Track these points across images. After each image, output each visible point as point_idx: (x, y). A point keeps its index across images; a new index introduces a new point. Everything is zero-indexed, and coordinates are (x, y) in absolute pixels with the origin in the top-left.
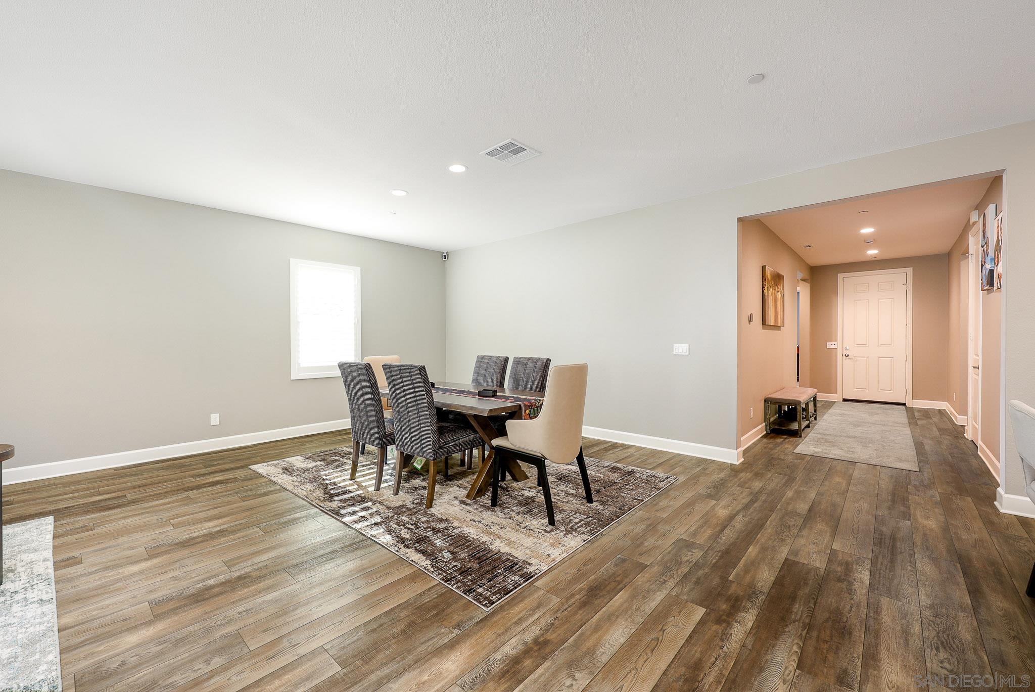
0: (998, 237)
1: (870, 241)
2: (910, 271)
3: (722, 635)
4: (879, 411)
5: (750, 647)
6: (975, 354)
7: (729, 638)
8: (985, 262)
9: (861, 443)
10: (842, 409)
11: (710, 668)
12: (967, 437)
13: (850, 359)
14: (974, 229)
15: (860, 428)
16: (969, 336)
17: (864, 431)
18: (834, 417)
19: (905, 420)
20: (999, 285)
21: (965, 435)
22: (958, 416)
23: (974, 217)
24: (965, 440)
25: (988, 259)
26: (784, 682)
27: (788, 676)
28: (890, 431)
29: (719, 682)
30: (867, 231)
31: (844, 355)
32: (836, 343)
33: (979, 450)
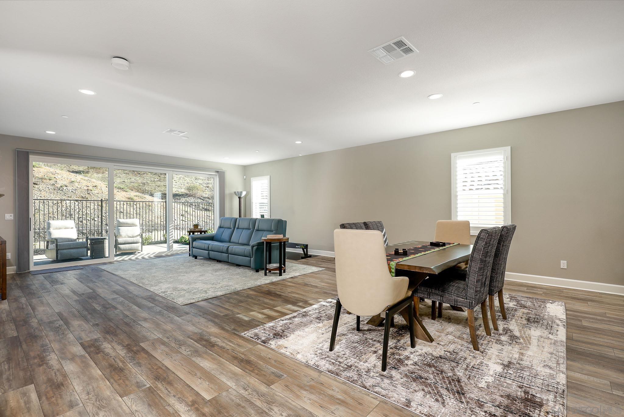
3: (182, 399)
5: (166, 407)
7: (179, 401)
11: (165, 387)
26: (136, 411)
27: (138, 414)
29: (156, 387)
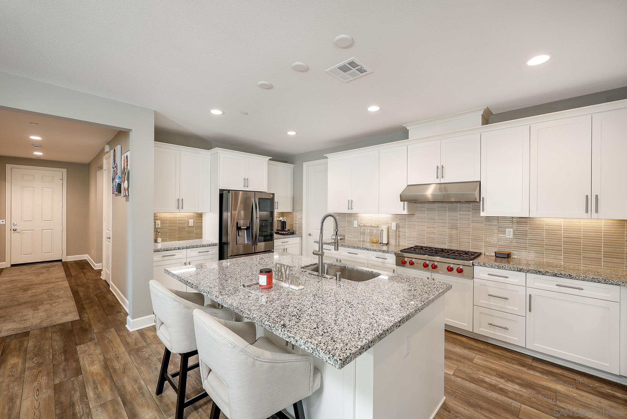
0: (124, 166)
1: (37, 146)
2: (65, 171)
4: (44, 270)
6: (107, 230)
8: (115, 178)
9: (32, 307)
10: (11, 275)
12: (102, 278)
13: (18, 232)
14: (107, 155)
15: (29, 292)
16: (104, 218)
17: (33, 294)
18: (3, 286)
19: (63, 274)
20: (125, 194)
21: (101, 277)
22: (96, 264)
23: (107, 148)
24: (101, 281)
25: (117, 177)
28: (54, 288)
30: (36, 138)
31: (12, 230)
32: (4, 220)
33: (110, 287)
